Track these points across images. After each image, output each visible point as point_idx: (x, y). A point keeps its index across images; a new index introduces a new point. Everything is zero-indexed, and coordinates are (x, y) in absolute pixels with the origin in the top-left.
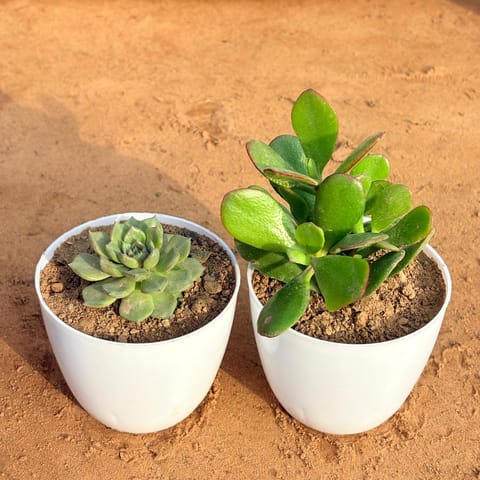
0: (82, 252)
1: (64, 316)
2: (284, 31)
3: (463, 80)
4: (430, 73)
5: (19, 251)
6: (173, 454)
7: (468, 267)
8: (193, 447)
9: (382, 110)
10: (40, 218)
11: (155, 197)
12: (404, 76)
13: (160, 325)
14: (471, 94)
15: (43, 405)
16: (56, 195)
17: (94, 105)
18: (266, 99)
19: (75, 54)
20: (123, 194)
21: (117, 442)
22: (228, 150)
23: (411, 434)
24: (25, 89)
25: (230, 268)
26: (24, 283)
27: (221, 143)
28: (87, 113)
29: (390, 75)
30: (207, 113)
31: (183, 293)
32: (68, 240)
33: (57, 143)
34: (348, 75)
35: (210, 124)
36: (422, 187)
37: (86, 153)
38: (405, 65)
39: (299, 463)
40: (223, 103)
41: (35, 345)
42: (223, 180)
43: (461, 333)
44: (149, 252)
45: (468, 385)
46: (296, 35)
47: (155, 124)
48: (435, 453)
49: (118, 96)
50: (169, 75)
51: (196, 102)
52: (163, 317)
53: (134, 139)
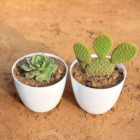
0: (24, 64)
1: (20, 81)
2: (76, 3)
3: (126, 15)
4: (117, 13)
5: (5, 65)
6: (51, 118)
7: (129, 65)
8: (56, 116)
9: (104, 23)
10: (11, 56)
11: (42, 50)
12: (110, 14)
13: (47, 82)
14: (129, 18)
15: (15, 106)
16: (14, 50)
17: (24, 25)
18: (72, 22)
19: (17, 11)
20: (33, 49)
21: (35, 115)
22: (62, 36)
23: (115, 110)
24: (4, 21)
25: (65, 67)
26: (7, 74)
27: (60, 34)
28: (21, 27)
29: (106, 14)
30: (55, 26)
31: (52, 74)
32: (20, 61)
33: (14, 36)
34: (94, 14)
35: (56, 29)
36: (116, 44)
37: (22, 38)
38: (110, 11)
39: (85, 119)
40: (60, 23)
41: (12, 90)
42: (61, 44)
43: (128, 83)
44: (43, 63)
45: (130, 97)
46: (79, 4)
47: (41, 30)
48: (121, 115)
49: (30, 22)
50: (44, 16)
51: (52, 23)
52: (47, 80)
53: (35, 34)
